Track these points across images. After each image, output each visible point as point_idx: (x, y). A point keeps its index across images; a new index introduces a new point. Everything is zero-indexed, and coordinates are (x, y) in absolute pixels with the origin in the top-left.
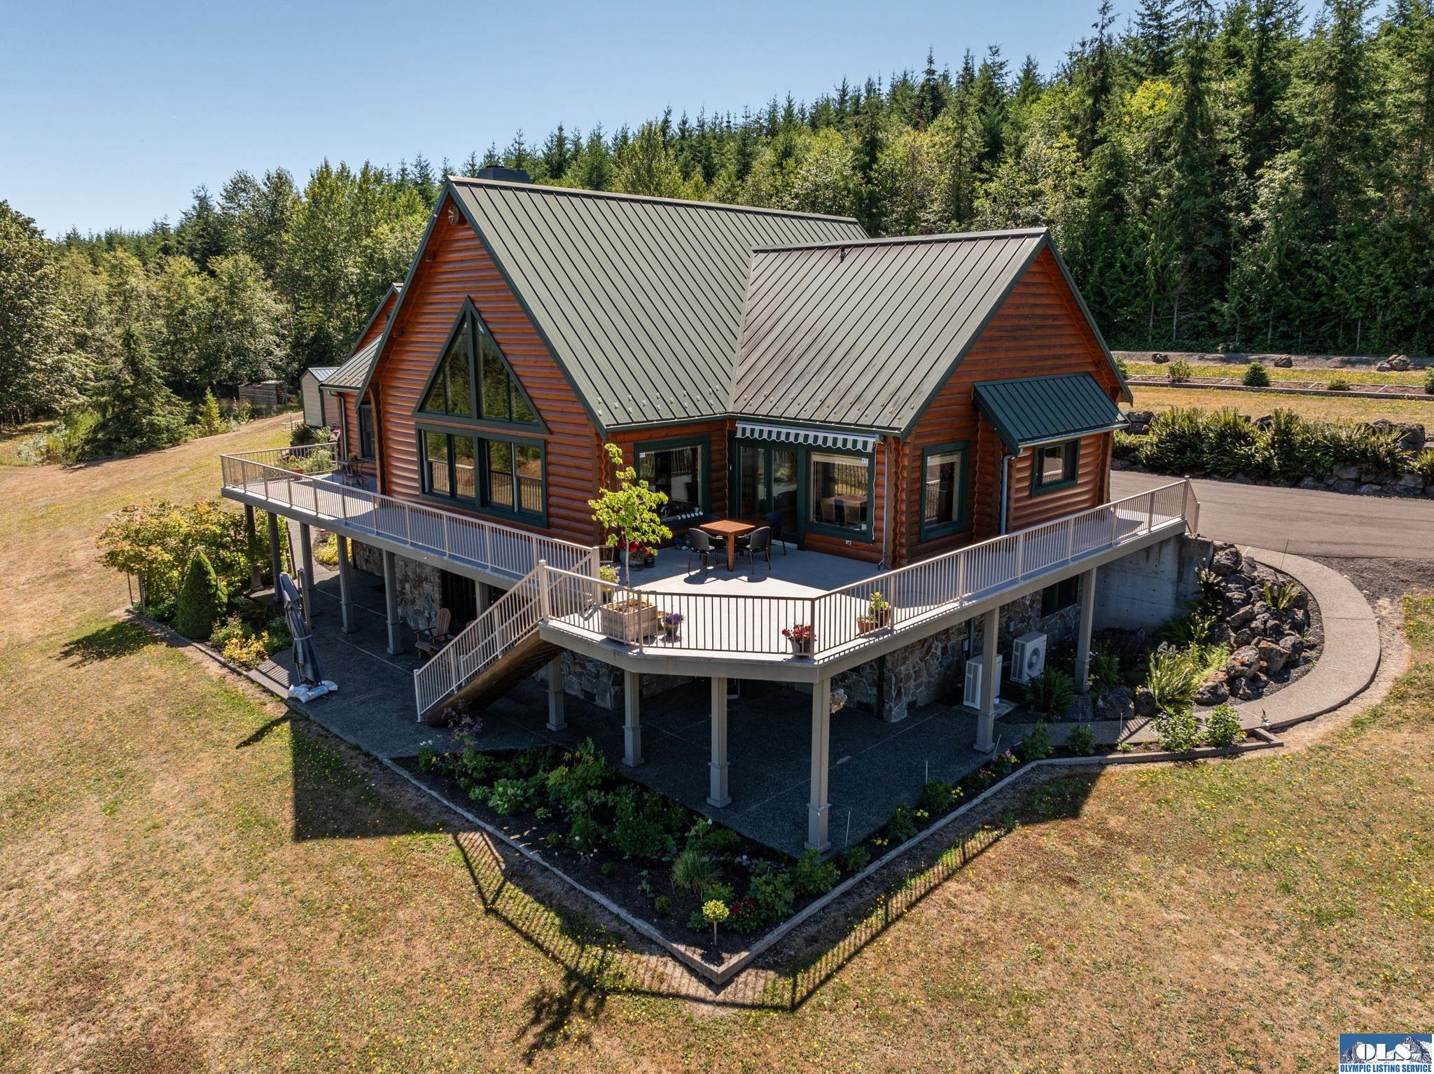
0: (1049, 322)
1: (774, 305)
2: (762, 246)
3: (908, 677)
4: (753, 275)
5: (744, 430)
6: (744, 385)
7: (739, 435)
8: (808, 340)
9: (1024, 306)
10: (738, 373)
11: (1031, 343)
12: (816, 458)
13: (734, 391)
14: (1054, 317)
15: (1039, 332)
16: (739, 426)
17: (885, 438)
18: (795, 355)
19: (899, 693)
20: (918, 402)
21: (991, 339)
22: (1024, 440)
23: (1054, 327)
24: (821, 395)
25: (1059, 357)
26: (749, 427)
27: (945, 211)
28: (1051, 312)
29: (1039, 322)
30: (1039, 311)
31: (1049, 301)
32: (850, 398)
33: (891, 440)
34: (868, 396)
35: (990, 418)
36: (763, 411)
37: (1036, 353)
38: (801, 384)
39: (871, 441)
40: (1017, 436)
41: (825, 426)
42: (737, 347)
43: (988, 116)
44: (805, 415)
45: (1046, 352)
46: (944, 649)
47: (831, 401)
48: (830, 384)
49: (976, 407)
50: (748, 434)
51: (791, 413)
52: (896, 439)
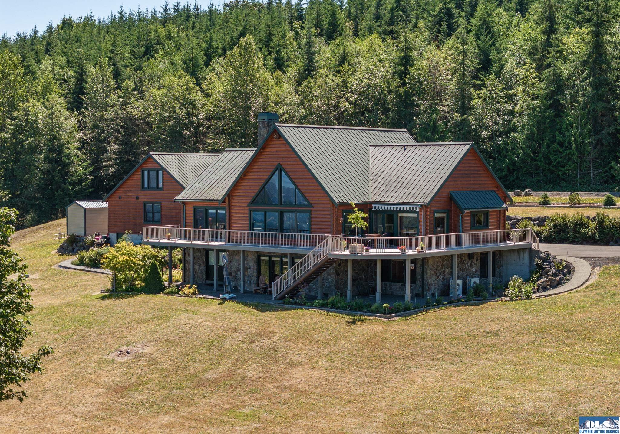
0: (476, 172)
1: (381, 166)
2: (372, 144)
3: (431, 284)
4: (371, 155)
5: (375, 207)
6: (374, 193)
7: (373, 209)
8: (395, 178)
9: (466, 167)
10: (371, 189)
11: (469, 179)
12: (400, 215)
13: (371, 195)
14: (478, 171)
15: (472, 176)
16: (374, 206)
17: (422, 206)
18: (391, 183)
19: (429, 288)
20: (432, 195)
21: (455, 177)
22: (466, 209)
23: (478, 174)
24: (401, 195)
25: (480, 184)
26: (377, 206)
27: (455, 105)
28: (477, 169)
29: (473, 172)
30: (472, 169)
31: (475, 165)
32: (411, 195)
33: (424, 207)
34: (416, 194)
35: (456, 203)
36: (382, 200)
37: (471, 182)
38: (394, 192)
39: (418, 207)
40: (463, 207)
41: (403, 204)
42: (369, 181)
43: (483, 42)
44: (397, 201)
45: (476, 182)
46: (443, 278)
47: (405, 196)
48: (404, 191)
49: (451, 199)
50: (377, 208)
51: (392, 200)
52: (425, 206)
